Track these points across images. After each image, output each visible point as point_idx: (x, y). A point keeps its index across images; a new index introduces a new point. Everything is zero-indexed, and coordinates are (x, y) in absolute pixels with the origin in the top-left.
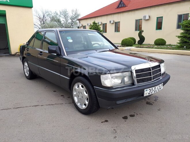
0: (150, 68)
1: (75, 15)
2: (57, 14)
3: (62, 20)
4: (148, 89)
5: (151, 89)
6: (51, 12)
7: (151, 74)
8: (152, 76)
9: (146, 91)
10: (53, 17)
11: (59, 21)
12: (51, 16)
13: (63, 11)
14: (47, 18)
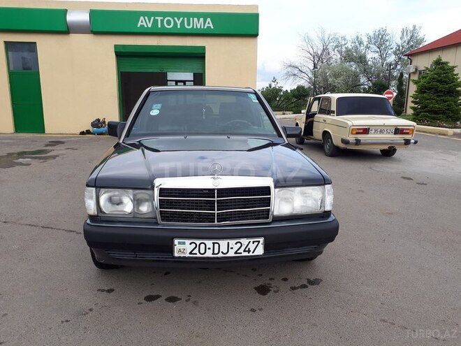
0: (214, 190)
1: (408, 44)
2: (361, 43)
3: (371, 56)
4: (188, 242)
5: (198, 242)
6: (345, 39)
7: (214, 206)
8: (216, 212)
9: (179, 243)
10: (348, 50)
11: (362, 60)
12: (344, 49)
13: (377, 33)
14: (332, 53)
